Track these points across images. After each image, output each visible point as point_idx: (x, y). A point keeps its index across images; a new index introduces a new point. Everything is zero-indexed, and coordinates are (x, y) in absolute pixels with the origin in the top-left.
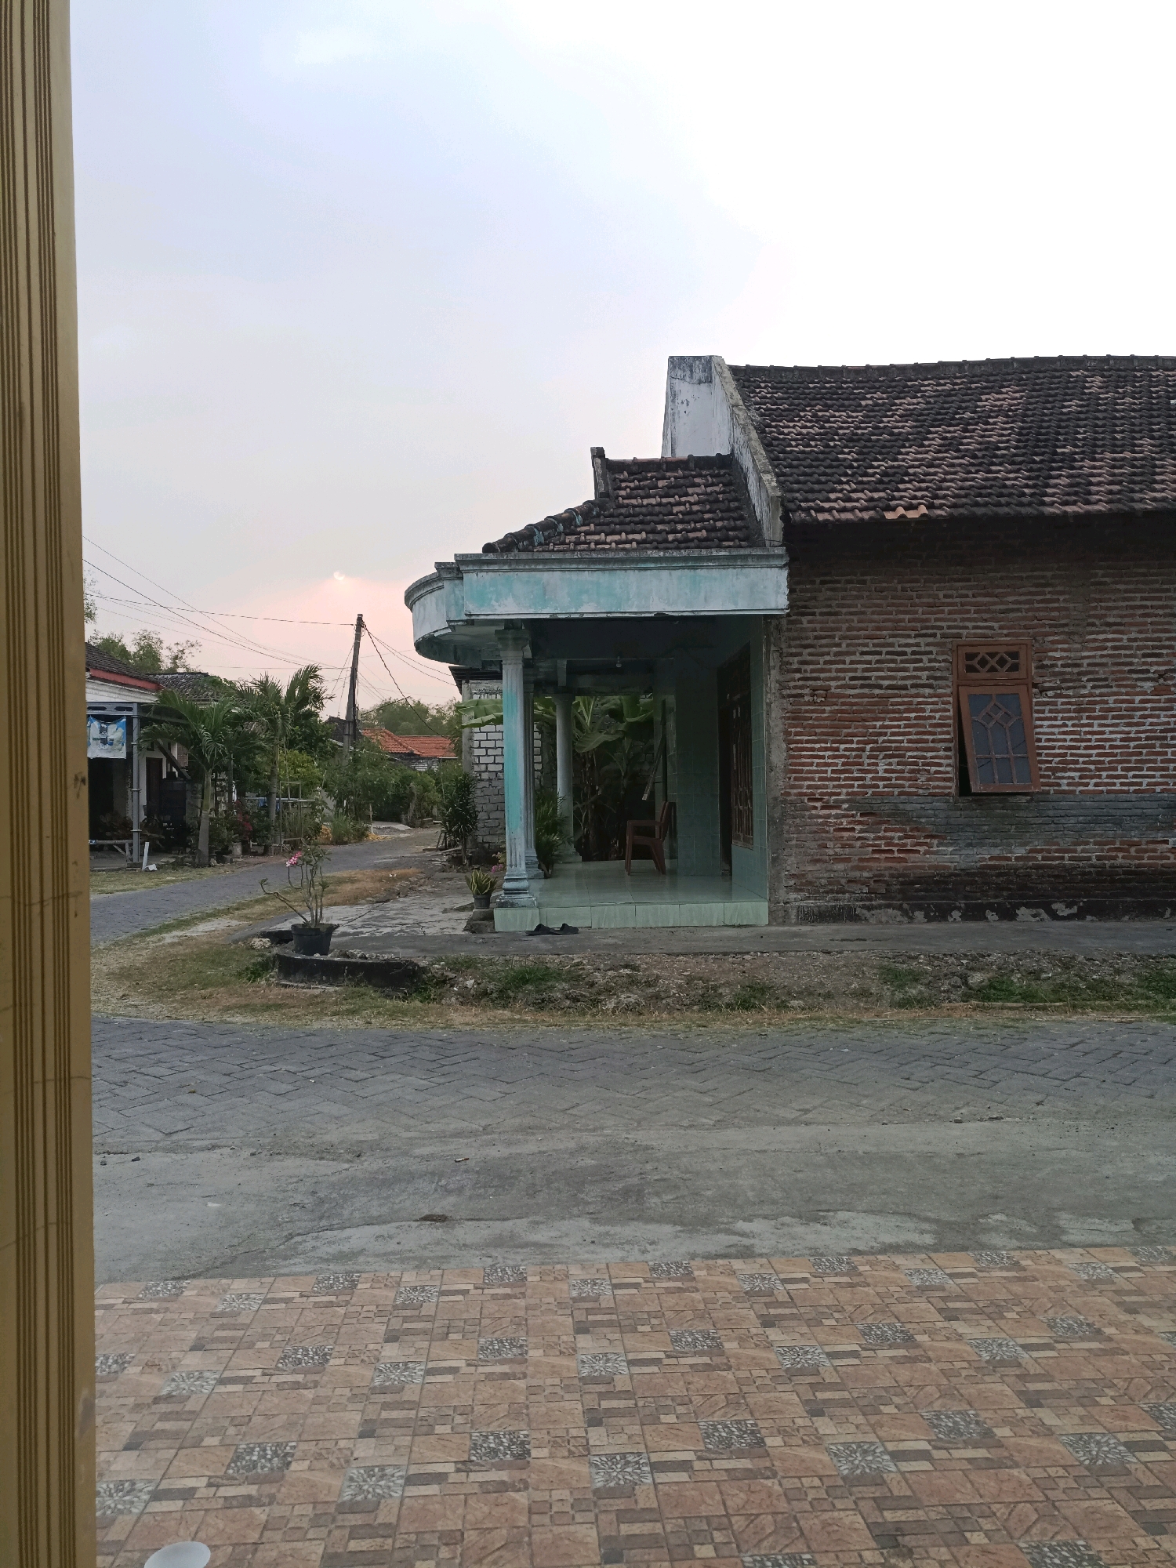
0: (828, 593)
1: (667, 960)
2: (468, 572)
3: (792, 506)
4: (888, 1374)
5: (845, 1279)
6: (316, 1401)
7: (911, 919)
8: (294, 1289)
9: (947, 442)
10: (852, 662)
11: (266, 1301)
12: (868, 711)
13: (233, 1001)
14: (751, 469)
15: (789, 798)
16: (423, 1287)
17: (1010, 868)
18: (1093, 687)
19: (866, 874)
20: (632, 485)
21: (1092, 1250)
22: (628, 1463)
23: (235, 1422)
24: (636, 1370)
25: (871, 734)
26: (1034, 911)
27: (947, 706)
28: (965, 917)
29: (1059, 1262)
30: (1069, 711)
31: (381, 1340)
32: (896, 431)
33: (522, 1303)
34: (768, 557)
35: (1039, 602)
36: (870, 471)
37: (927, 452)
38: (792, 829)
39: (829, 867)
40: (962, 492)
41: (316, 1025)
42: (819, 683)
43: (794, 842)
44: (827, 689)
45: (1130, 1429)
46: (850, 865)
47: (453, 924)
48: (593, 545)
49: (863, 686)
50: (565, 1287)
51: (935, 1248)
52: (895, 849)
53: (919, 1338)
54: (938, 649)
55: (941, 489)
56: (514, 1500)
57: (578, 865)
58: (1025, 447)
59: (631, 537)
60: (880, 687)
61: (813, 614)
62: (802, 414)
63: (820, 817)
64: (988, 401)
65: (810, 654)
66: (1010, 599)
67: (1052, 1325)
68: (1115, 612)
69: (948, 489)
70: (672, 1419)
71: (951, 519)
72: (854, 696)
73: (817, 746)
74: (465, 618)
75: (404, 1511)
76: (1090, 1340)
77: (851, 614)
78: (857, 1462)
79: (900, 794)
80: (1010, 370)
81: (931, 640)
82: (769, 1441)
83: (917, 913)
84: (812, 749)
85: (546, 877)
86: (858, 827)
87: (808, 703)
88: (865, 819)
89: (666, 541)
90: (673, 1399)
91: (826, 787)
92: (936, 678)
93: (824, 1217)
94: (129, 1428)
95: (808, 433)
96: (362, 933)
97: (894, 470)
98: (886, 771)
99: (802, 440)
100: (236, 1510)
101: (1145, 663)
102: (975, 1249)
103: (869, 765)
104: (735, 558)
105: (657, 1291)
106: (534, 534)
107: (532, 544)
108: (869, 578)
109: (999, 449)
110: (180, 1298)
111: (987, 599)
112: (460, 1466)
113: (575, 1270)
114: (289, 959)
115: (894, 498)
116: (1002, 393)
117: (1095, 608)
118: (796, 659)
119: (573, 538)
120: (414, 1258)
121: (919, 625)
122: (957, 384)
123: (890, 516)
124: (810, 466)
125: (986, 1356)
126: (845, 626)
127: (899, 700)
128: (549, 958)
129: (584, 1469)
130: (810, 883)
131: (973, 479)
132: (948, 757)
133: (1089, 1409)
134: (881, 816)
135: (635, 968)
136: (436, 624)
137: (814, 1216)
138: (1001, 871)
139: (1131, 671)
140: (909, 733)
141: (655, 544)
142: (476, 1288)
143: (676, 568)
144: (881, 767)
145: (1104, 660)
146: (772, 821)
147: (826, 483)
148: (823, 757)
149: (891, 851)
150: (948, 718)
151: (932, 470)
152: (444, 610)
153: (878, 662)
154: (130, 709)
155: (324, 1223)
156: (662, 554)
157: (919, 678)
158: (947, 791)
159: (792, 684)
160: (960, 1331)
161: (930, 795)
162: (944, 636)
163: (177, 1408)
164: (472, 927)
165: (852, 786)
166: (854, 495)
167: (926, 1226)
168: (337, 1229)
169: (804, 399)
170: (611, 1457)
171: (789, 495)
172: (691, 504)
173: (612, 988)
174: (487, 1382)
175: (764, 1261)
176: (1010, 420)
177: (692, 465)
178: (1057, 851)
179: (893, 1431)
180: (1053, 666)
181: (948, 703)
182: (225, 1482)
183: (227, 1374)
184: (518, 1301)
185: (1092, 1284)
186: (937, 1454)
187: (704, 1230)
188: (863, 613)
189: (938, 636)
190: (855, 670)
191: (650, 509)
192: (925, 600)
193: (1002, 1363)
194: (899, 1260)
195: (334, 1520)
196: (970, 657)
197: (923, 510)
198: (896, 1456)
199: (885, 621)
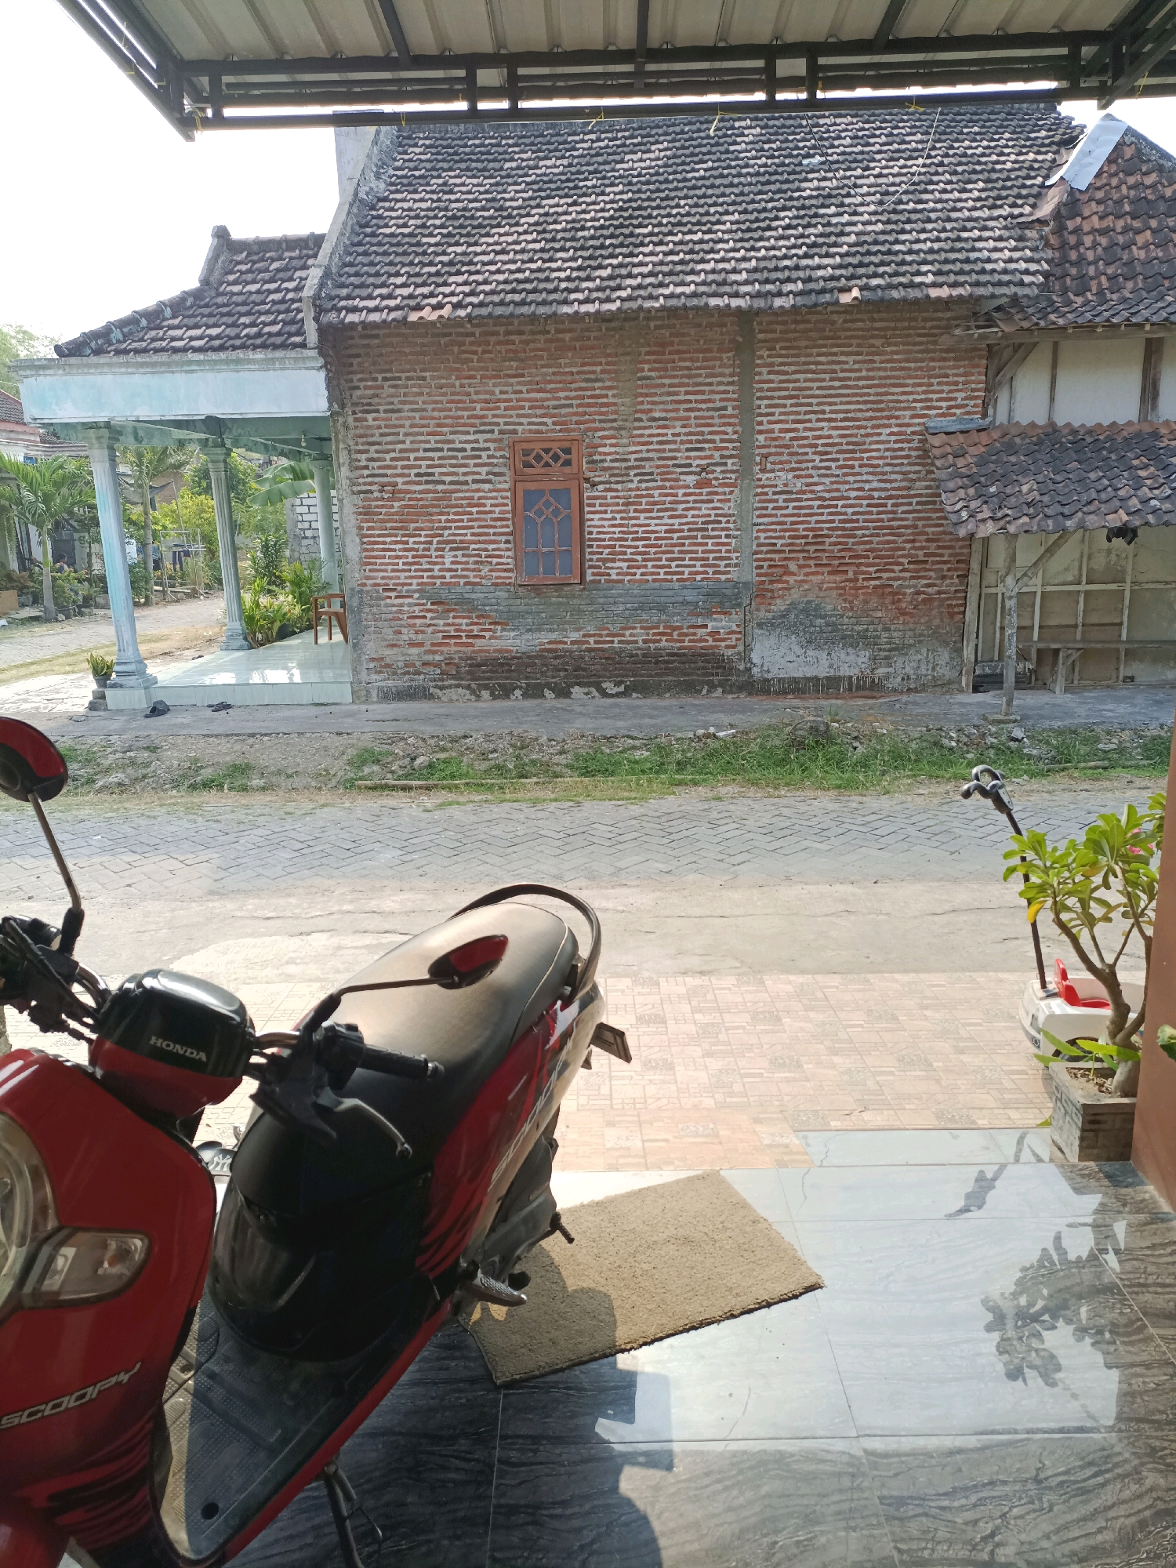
0: (391, 390)
7: (478, 697)
9: (542, 220)
10: (416, 459)
12: (433, 506)
15: (365, 589)
17: (566, 651)
18: (640, 482)
19: (438, 658)
20: (244, 268)
25: (437, 528)
26: (586, 690)
27: (505, 501)
28: (525, 696)
30: (618, 504)
32: (507, 204)
34: (304, 360)
35: (590, 397)
36: (438, 259)
37: (513, 234)
38: (370, 617)
39: (405, 651)
40: (501, 287)
42: (386, 480)
43: (372, 629)
44: (396, 484)
46: (423, 649)
49: (427, 482)
52: (464, 634)
54: (494, 445)
55: (486, 282)
58: (608, 227)
59: (207, 332)
60: (443, 483)
61: (377, 411)
62: (432, 182)
63: (394, 605)
65: (377, 452)
66: (562, 394)
68: (661, 406)
69: (491, 283)
72: (420, 492)
73: (388, 540)
77: (413, 410)
79: (466, 584)
81: (489, 436)
83: (483, 692)
84: (384, 543)
86: (429, 615)
87: (377, 499)
88: (435, 607)
89: (237, 337)
91: (398, 578)
92: (495, 474)
95: (417, 209)
97: (461, 258)
98: (452, 563)
99: (404, 218)
101: (688, 458)
103: (436, 557)
104: (273, 360)
106: (111, 332)
108: (427, 374)
109: (583, 229)
111: (543, 395)
115: (431, 295)
116: (649, 151)
117: (642, 403)
118: (364, 456)
119: (154, 334)
121: (478, 421)
123: (412, 317)
124: (384, 253)
126: (408, 423)
127: (462, 495)
130: (388, 666)
131: (525, 270)
132: (508, 550)
134: (449, 605)
138: (559, 654)
139: (675, 466)
140: (472, 527)
143: (219, 371)
144: (448, 560)
145: (650, 455)
146: (350, 610)
147: (383, 275)
148: (394, 550)
149: (460, 637)
150: (506, 512)
151: (497, 258)
153: (440, 458)
157: (479, 473)
158: (507, 581)
161: (493, 584)
162: (501, 432)
164: (92, 705)
165: (422, 577)
166: (397, 292)
177: (311, 244)
178: (608, 635)
180: (602, 461)
181: (506, 498)
188: (425, 410)
189: (496, 432)
190: (420, 467)
191: (246, 297)
192: (480, 396)
196: (526, 453)
197: (448, 310)
199: (445, 417)
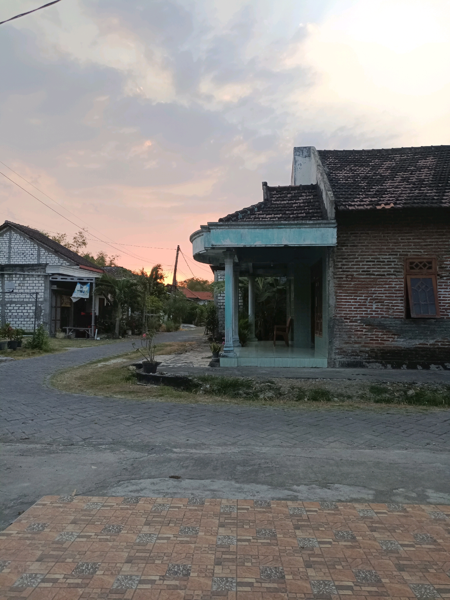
0: (354, 238)
1: (285, 380)
2: (212, 229)
3: (339, 204)
4: (342, 553)
5: (333, 512)
6: (112, 547)
8: (114, 502)
9: (403, 179)
10: (363, 265)
11: (103, 506)
12: (370, 284)
13: (118, 390)
14: (324, 190)
15: (336, 318)
16: (164, 504)
17: (427, 348)
19: (367, 349)
20: (277, 196)
21: (438, 506)
22: (227, 582)
23: (79, 553)
24: (239, 543)
25: (370, 294)
26: (437, 366)
27: (401, 283)
28: (408, 368)
29: (423, 510)
31: (143, 524)
32: (383, 174)
33: (200, 513)
34: (329, 223)
35: (440, 242)
36: (371, 190)
37: (395, 183)
38: (338, 330)
39: (352, 345)
40: (409, 198)
41: (147, 400)
42: (349, 273)
43: (338, 335)
44: (352, 275)
45: (440, 583)
46: (361, 345)
47: (204, 363)
48: (261, 219)
49: (367, 275)
50: (219, 508)
51: (373, 501)
52: (379, 339)
53: (357, 538)
54: (398, 260)
55: (400, 197)
56: (179, 593)
57: (256, 342)
58: (435, 181)
59: (276, 216)
60: (374, 275)
61: (347, 246)
62: (345, 168)
63: (348, 326)
64: (421, 163)
65: (346, 262)
66: (429, 240)
67: (415, 537)
69: (403, 197)
70: (249, 564)
71: (403, 208)
72: (363, 278)
73: (348, 298)
74: (211, 246)
75: (135, 595)
76: (430, 544)
77: (363, 246)
78: (321, 589)
79: (382, 317)
80: (431, 151)
81: (395, 256)
82: (287, 577)
83: (388, 365)
84: (346, 299)
85: (243, 346)
86: (364, 330)
87: (344, 281)
88: (367, 327)
89: (289, 217)
90: (251, 556)
91: (351, 314)
92: (397, 272)
93: (330, 486)
94: (40, 553)
95: (347, 176)
96: (170, 365)
97: (381, 190)
99: (345, 178)
100: (72, 589)
102: (389, 503)
103: (369, 305)
104: (316, 224)
105: (255, 512)
106: (239, 215)
107: (237, 218)
108: (370, 232)
109: (425, 181)
110: (72, 503)
111: (420, 240)
112: (161, 577)
113: (224, 501)
114: (141, 374)
115: (380, 201)
116: (427, 159)
118: (340, 264)
119: (253, 216)
120: (164, 493)
121: (390, 250)
122: (409, 156)
123: (378, 207)
124: (347, 188)
125: (384, 548)
126: (360, 251)
127: (382, 280)
128: (240, 377)
129: (210, 583)
130: (344, 352)
131: (413, 193)
132: (401, 303)
133: (424, 573)
134: (374, 326)
135: (272, 383)
136: (201, 249)
137: (325, 485)
138: (424, 349)
140: (386, 293)
141: (285, 218)
142: (184, 506)
143: (292, 228)
144: (374, 306)
146: (329, 327)
147: (353, 195)
148: (350, 302)
149: (378, 340)
150: (402, 287)
151: (397, 190)
152: (203, 243)
153: (373, 265)
154: (92, 280)
155: (133, 477)
156: (287, 222)
157: (390, 271)
158: (401, 317)
159: (338, 273)
160: (376, 536)
161: (394, 318)
162: (400, 255)
163: (59, 546)
164: (211, 365)
165: (362, 314)
166: (364, 200)
167: (371, 492)
168: (137, 479)
169: (347, 162)
170: (222, 578)
171: (338, 200)
172: (300, 203)
173: (263, 390)
174: (180, 544)
175: (301, 502)
176: (430, 170)
177: (301, 188)
178: (447, 342)
179: (339, 577)
180: (446, 267)
181: (402, 282)
182: (70, 577)
183: (82, 534)
184: (199, 512)
185: (436, 520)
186: (356, 588)
187: (279, 488)
188: (368, 246)
189: (398, 255)
190: (364, 268)
191: (284, 205)
192: (392, 241)
193: (392, 552)
194: (356, 505)
195: (108, 595)
196: (411, 263)
197: (392, 205)
198: (339, 588)
199: (376, 249)
